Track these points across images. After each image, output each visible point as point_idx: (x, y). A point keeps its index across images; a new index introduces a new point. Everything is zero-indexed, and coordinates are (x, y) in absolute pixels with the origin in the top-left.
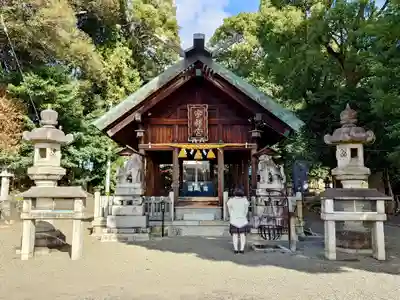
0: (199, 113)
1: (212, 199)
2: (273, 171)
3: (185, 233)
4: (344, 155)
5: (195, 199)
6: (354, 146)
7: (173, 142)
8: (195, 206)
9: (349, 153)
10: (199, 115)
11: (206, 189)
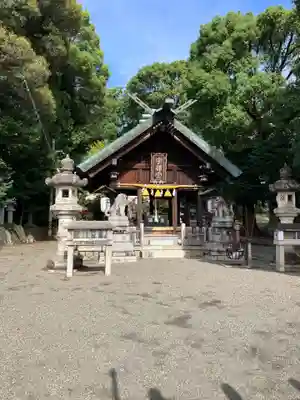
0: (159, 160)
1: (168, 228)
2: (226, 209)
3: (156, 255)
4: (283, 199)
5: (155, 228)
6: (290, 193)
7: (138, 182)
8: (155, 234)
9: (286, 197)
10: (160, 162)
11: (162, 220)
